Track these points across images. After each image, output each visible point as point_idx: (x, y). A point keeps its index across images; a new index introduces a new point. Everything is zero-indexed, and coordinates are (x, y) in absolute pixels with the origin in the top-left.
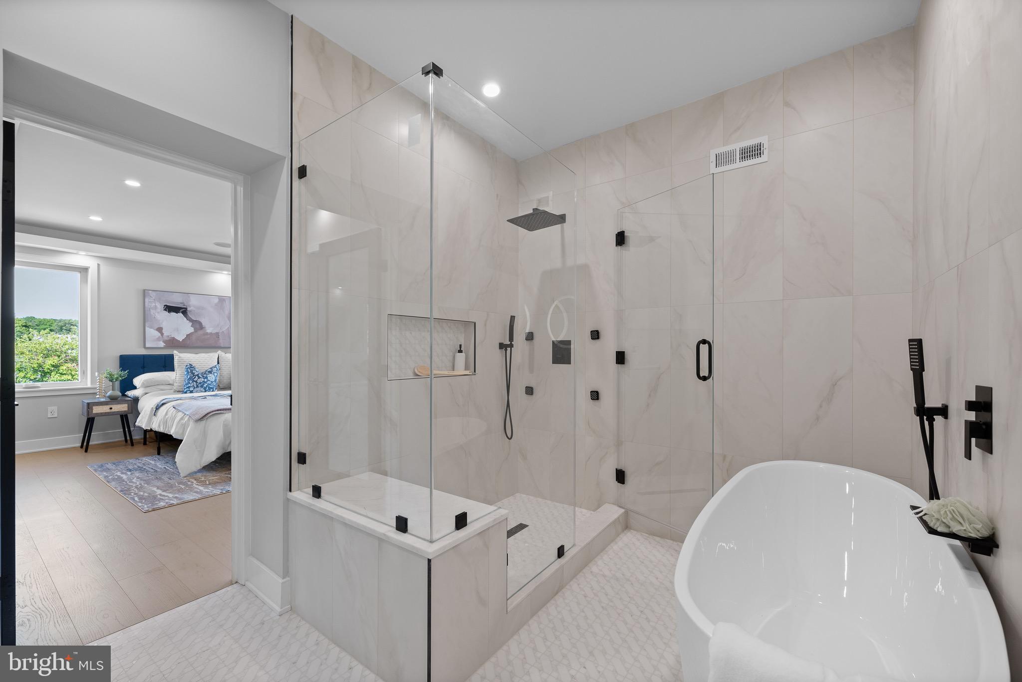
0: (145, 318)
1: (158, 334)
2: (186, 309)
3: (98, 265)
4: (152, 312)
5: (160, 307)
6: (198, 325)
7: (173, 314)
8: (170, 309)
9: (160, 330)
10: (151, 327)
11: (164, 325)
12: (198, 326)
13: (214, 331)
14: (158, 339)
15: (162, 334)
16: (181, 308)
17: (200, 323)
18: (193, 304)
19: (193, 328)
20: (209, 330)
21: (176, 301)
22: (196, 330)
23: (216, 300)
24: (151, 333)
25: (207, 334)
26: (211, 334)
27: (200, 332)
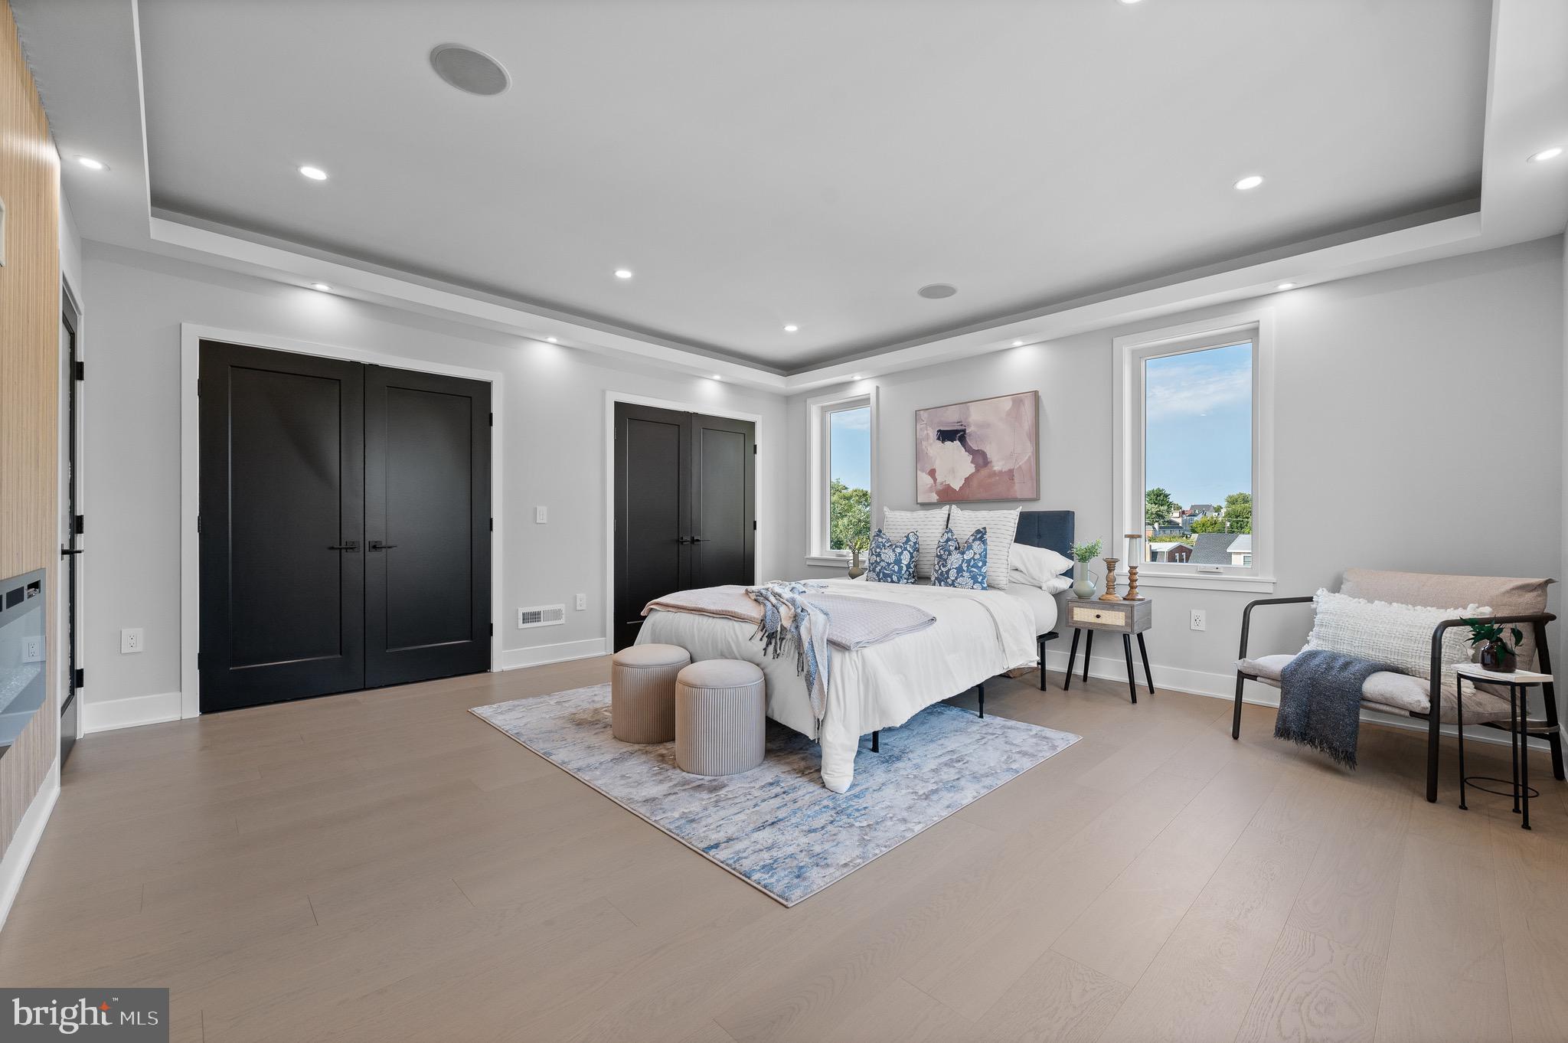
0: (919, 455)
1: (929, 480)
2: (964, 431)
3: (878, 388)
4: (924, 443)
5: (933, 434)
6: (980, 458)
7: (948, 443)
8: (946, 436)
9: (932, 473)
10: (923, 471)
11: (938, 466)
12: (981, 461)
13: (1005, 469)
14: (931, 490)
15: (935, 480)
16: (957, 432)
17: (983, 454)
18: (975, 418)
19: (973, 466)
20: (998, 465)
21: (950, 419)
22: (977, 470)
23: (1007, 404)
24: (925, 479)
25: (994, 474)
26: (1001, 472)
27: (984, 472)
